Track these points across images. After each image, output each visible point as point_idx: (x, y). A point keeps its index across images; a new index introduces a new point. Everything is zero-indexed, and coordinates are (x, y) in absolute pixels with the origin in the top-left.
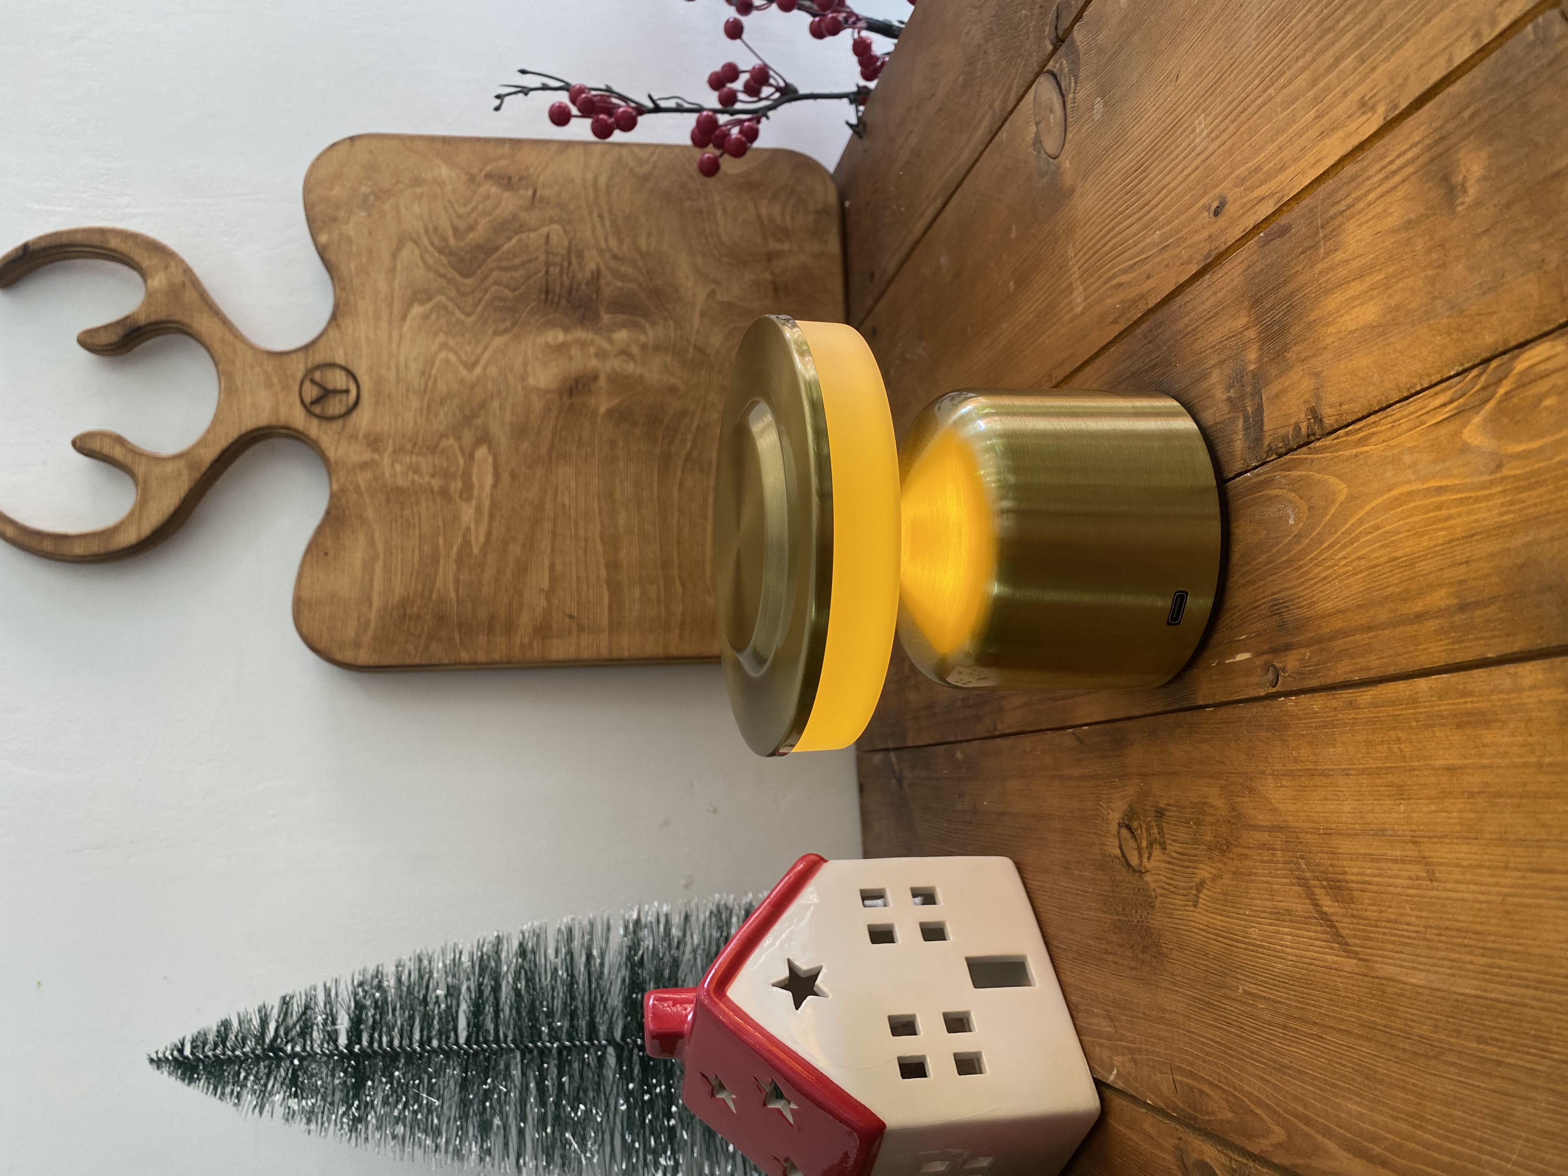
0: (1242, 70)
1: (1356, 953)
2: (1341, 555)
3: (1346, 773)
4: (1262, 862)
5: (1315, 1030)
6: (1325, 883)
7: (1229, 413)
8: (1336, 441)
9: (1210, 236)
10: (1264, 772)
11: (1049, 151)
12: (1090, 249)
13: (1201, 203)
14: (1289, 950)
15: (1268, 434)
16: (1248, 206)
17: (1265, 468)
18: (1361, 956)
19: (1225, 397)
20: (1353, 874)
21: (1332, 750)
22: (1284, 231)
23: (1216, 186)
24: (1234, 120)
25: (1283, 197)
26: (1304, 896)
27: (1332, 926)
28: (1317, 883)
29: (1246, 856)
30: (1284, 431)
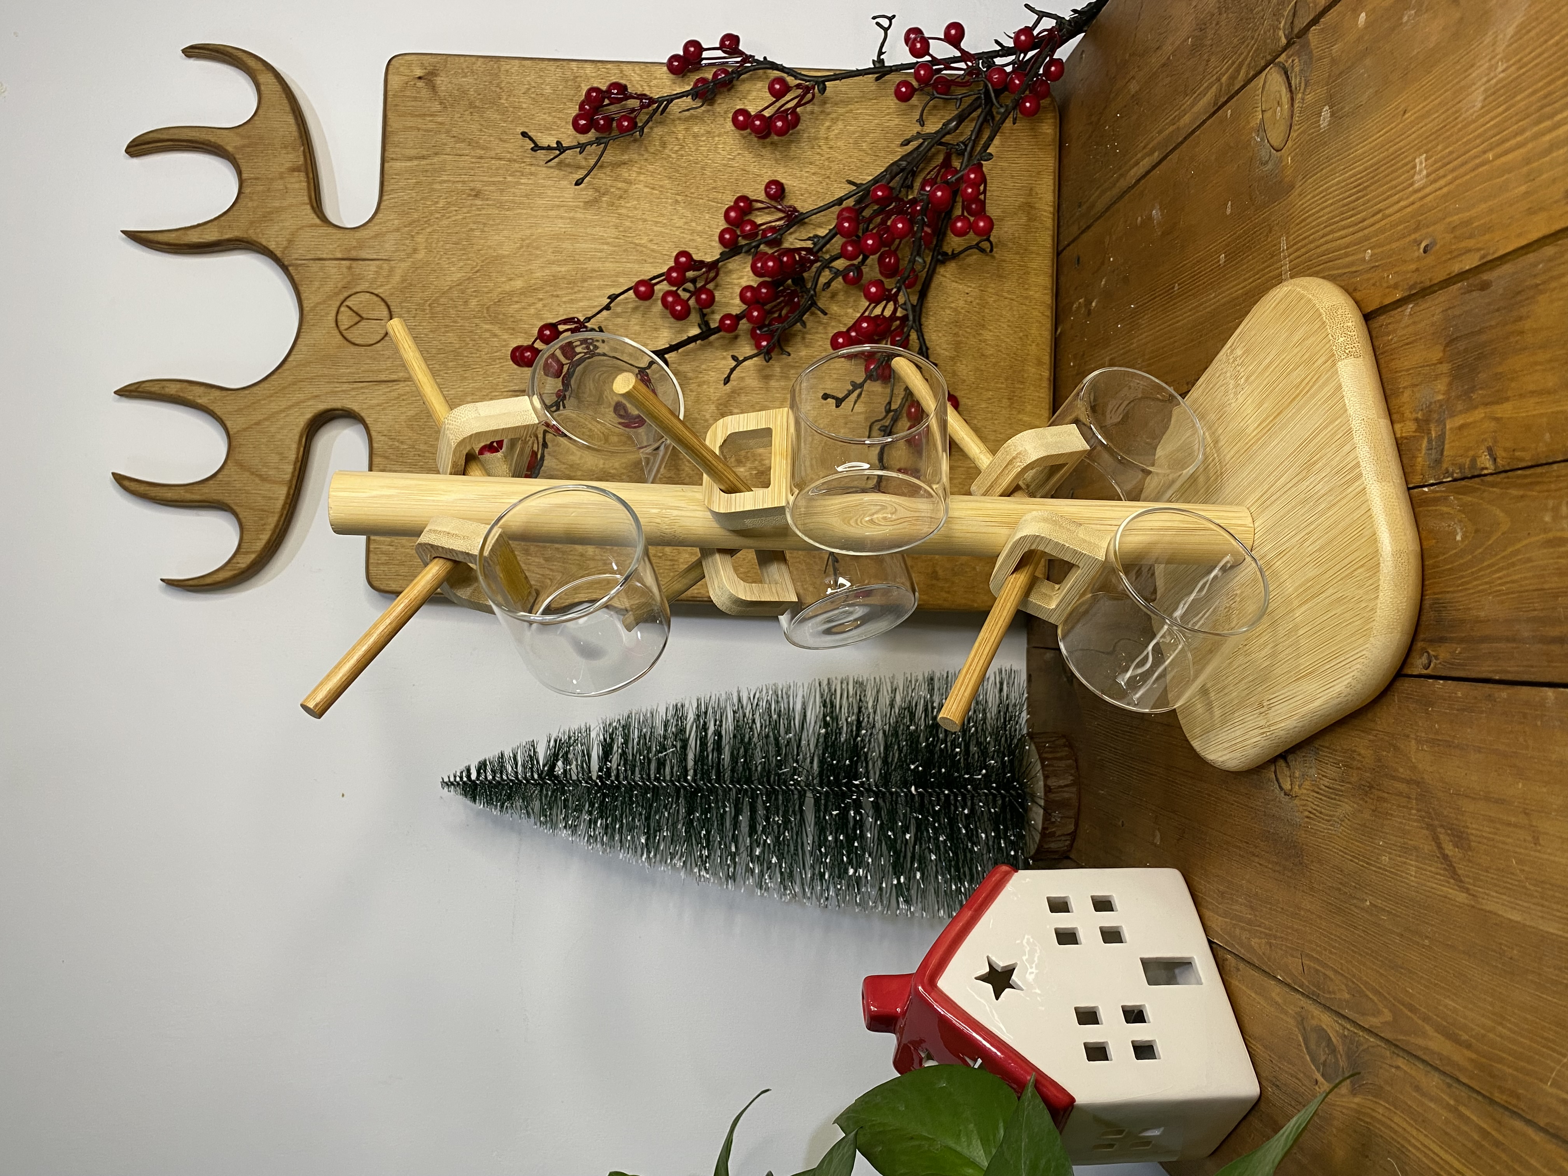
0: (1464, 127)
1: (1468, 889)
2: (1498, 575)
3: (1479, 750)
4: (1399, 806)
5: (1427, 942)
6: (1449, 832)
7: (1414, 432)
8: (1506, 480)
9: (1417, 270)
10: (1408, 736)
11: (1272, 142)
12: (1303, 247)
13: (1413, 237)
14: (1413, 878)
15: (1447, 459)
16: (1455, 254)
17: (1442, 488)
18: (1471, 892)
19: (1414, 415)
20: (1474, 829)
21: (1469, 730)
22: (1485, 286)
23: (1428, 227)
24: (1453, 170)
25: (1488, 254)
26: (1431, 838)
27: (1451, 865)
28: (1443, 831)
29: (1385, 800)
30: (1463, 460)
